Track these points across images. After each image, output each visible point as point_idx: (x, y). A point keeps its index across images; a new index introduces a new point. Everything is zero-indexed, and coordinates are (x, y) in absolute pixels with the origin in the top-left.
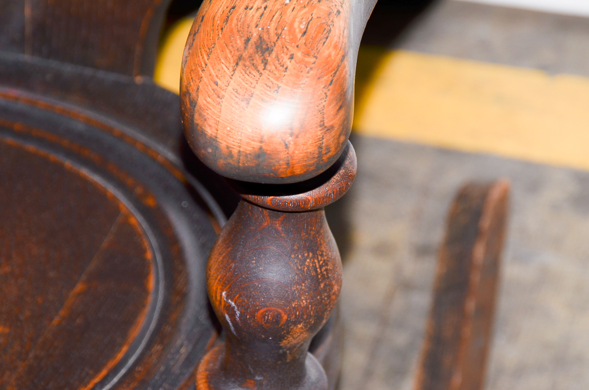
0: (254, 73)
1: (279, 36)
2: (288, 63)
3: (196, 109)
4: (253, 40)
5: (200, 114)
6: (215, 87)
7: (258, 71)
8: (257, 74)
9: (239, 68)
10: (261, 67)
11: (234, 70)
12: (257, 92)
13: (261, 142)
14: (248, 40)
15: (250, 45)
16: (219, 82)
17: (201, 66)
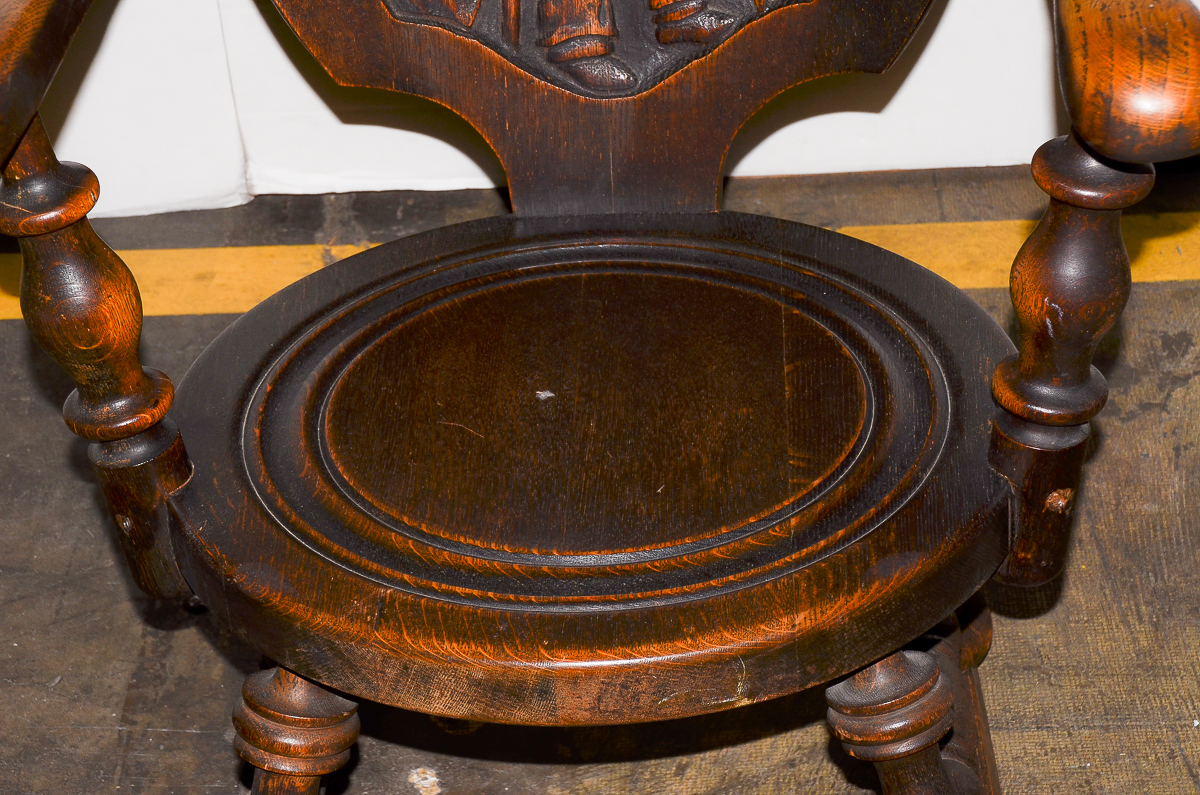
0: (1160, 62)
1: (1165, 30)
2: (1186, 49)
3: (1113, 104)
4: (1145, 37)
5: (1118, 107)
6: (1129, 81)
7: (1163, 60)
8: (1165, 64)
9: (1146, 62)
10: (1164, 56)
11: (1141, 64)
12: (1170, 77)
13: (1181, 118)
14: (1140, 39)
15: (1145, 43)
16: (1131, 76)
17: (1107, 67)
